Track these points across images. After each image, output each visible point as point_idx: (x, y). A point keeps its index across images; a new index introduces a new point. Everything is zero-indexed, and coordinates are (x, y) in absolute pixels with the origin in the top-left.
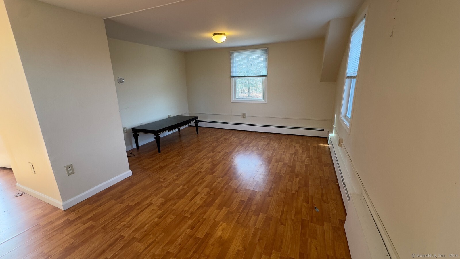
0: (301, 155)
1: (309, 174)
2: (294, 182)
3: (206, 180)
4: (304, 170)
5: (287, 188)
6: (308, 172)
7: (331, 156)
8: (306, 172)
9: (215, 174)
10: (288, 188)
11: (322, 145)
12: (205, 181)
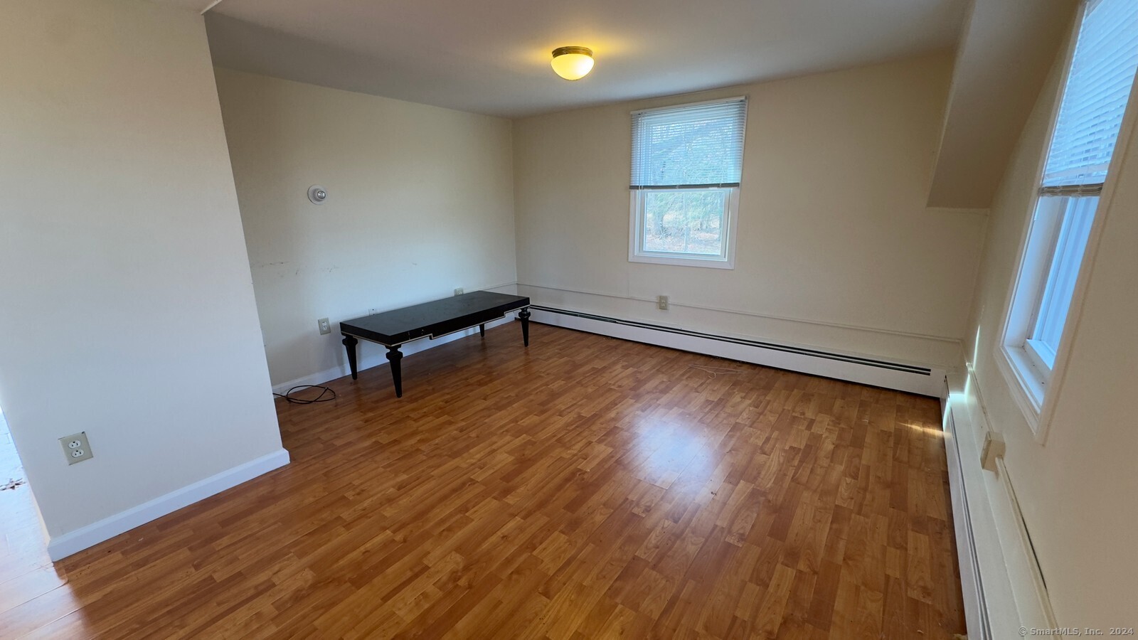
0: (825, 462)
1: (839, 558)
2: (771, 589)
3: (473, 520)
4: (823, 536)
5: (738, 614)
6: (842, 545)
7: (946, 483)
8: (831, 548)
9: (510, 500)
10: (744, 614)
11: (917, 428)
12: (470, 520)
